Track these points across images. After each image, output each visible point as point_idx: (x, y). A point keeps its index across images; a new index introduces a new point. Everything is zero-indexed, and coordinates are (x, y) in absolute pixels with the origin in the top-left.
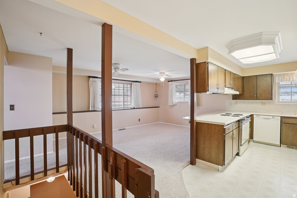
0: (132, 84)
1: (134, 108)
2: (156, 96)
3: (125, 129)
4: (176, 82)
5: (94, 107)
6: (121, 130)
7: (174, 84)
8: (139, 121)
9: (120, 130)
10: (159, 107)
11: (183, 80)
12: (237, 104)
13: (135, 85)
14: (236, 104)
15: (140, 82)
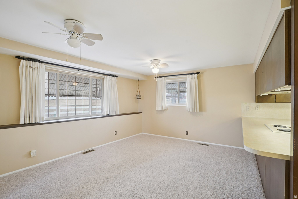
0: (103, 79)
1: (108, 116)
2: (139, 98)
3: (93, 150)
4: (167, 78)
5: (31, 116)
6: (87, 152)
7: (165, 80)
8: (115, 134)
9: (84, 153)
10: (142, 113)
11: (177, 75)
12: (259, 109)
13: (110, 80)
14: (257, 109)
15: (117, 77)
